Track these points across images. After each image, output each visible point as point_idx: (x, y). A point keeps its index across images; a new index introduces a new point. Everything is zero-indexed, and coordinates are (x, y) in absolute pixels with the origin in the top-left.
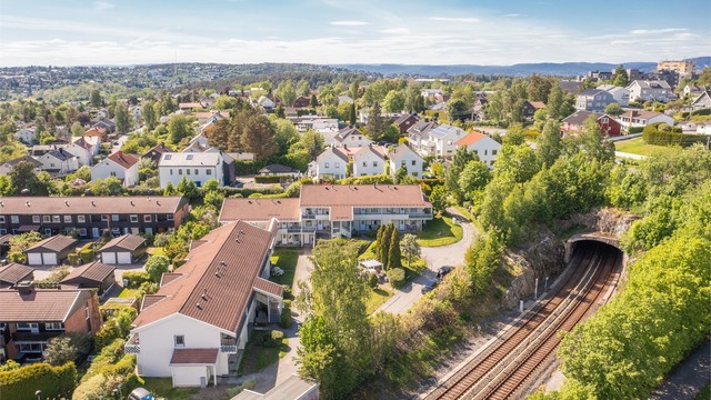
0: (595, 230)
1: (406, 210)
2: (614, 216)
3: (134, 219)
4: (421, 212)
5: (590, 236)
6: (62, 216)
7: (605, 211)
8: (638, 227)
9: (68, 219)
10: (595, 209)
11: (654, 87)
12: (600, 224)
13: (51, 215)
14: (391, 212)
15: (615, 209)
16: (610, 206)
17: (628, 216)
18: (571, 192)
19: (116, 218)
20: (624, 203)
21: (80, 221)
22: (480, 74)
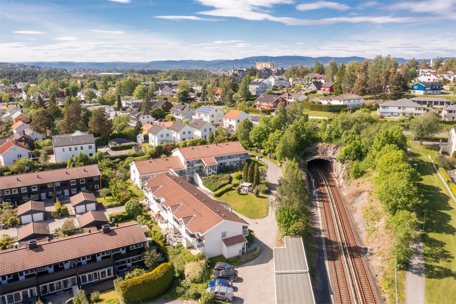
0: (317, 154)
1: (236, 155)
2: (325, 146)
3: (73, 182)
4: (243, 155)
5: (317, 157)
6: (19, 189)
7: (320, 144)
8: (346, 150)
9: (24, 191)
10: (315, 144)
11: (280, 79)
12: (319, 151)
13: (11, 189)
14: (230, 157)
15: (324, 143)
16: (322, 142)
17: (333, 146)
18: (304, 137)
19: (58, 185)
20: (330, 140)
21: (33, 190)
22: (140, 69)
